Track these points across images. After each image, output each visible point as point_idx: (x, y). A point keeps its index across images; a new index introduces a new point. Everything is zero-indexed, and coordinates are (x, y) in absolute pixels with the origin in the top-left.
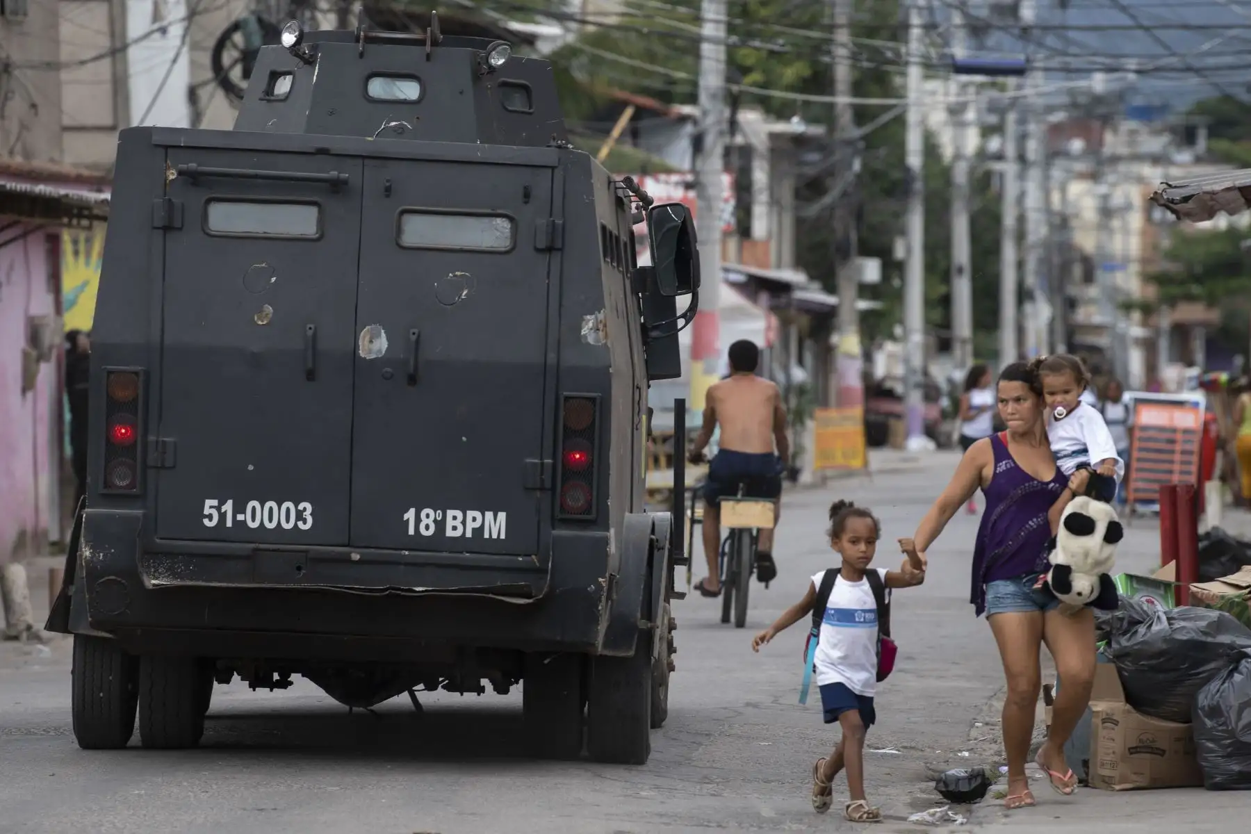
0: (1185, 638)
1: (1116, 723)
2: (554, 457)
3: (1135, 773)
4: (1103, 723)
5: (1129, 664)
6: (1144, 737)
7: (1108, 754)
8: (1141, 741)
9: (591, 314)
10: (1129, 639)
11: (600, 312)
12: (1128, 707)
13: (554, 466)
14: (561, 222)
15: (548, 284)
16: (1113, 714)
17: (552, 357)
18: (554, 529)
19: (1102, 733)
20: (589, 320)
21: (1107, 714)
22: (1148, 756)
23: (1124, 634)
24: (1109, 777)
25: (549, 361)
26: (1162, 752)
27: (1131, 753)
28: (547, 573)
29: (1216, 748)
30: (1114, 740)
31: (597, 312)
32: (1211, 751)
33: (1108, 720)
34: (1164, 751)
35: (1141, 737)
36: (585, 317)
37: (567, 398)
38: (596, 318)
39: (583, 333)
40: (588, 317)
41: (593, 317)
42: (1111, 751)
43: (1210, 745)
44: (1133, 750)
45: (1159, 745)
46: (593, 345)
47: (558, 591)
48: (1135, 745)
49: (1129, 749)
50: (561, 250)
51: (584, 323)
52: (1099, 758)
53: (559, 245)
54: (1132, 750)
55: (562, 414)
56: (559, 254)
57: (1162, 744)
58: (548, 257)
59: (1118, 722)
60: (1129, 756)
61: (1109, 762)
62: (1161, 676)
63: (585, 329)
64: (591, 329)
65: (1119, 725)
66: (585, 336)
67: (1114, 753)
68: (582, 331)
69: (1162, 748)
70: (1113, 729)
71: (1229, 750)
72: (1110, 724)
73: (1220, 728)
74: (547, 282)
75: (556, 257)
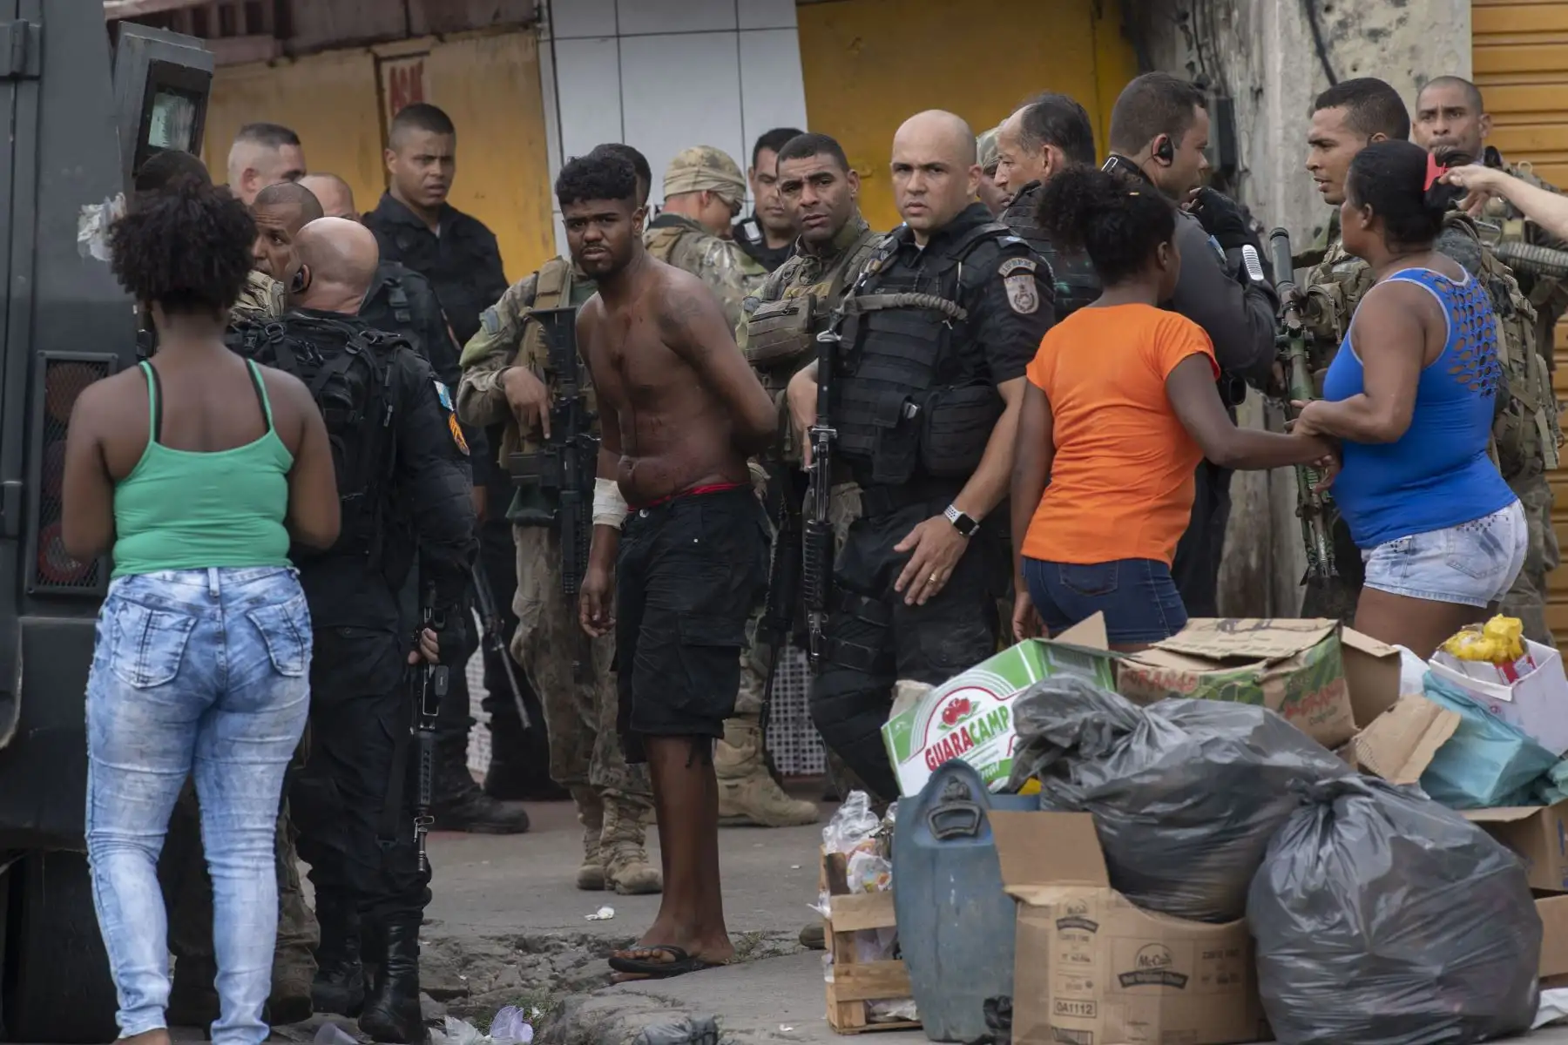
0: (1227, 760)
1: (1093, 927)
2: (24, 474)
3: (1134, 1023)
4: (1060, 928)
5: (1117, 812)
6: (1149, 953)
7: (1079, 987)
8: (1144, 961)
9: (98, 203)
10: (1117, 767)
11: (113, 199)
12: (1116, 895)
13: (24, 493)
14: (38, 26)
15: (13, 143)
16: (1085, 911)
17: (21, 281)
18: (21, 613)
19: (1058, 946)
20: (94, 214)
21: (1070, 911)
22: (1158, 989)
23: (1105, 757)
24: (1079, 1031)
25: (15, 294)
26: (1180, 981)
27: (1124, 985)
28: (11, 698)
29: (1322, 971)
30: (1088, 960)
31: (108, 199)
32: (1303, 976)
33: (1073, 921)
34: (1185, 978)
35: (1144, 953)
36: (84, 208)
37: (52, 363)
38: (107, 211)
39: (81, 238)
40: (91, 208)
41: (101, 207)
42: (1083, 982)
43: (1307, 965)
44: (1129, 980)
45: (1177, 967)
46: (102, 262)
47: (31, 732)
48: (1131, 969)
49: (1121, 977)
50: (37, 79)
51: (82, 220)
52: (1052, 995)
53: (34, 70)
54: (1126, 979)
55: (40, 391)
56: (34, 86)
57: (1181, 965)
58: (12, 90)
59: (1096, 925)
60: (1121, 989)
61: (1080, 1004)
62: (1184, 834)
63: (85, 230)
64: (97, 231)
65: (1099, 929)
66: (85, 244)
67: (1089, 985)
68: (81, 233)
69: (1181, 971)
70: (1086, 939)
71: (1354, 973)
72: (1078, 930)
73: (1334, 932)
74: (11, 139)
75: (28, 92)
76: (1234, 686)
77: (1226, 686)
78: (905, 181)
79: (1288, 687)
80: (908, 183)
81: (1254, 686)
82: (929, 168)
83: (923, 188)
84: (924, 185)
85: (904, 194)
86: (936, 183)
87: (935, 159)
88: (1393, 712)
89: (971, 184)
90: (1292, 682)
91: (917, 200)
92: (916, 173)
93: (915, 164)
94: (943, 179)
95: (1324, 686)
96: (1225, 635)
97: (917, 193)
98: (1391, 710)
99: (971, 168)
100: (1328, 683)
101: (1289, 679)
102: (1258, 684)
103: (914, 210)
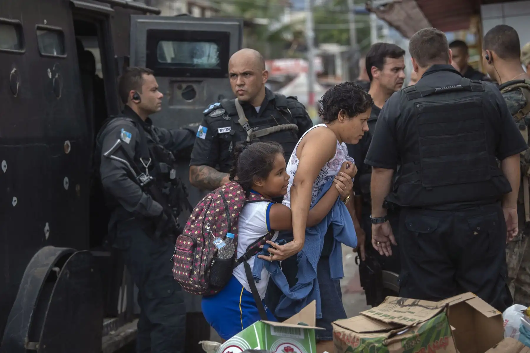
76: (374, 346)
77: (371, 345)
78: (235, 81)
79: (404, 346)
80: (237, 81)
81: (384, 347)
82: (245, 74)
83: (243, 83)
84: (244, 82)
85: (236, 86)
86: (248, 80)
87: (247, 70)
88: (496, 348)
89: (264, 78)
90: (407, 343)
91: (241, 88)
92: (239, 77)
93: (238, 73)
94: (252, 78)
95: (431, 343)
96: (398, 308)
97: (240, 86)
98: (494, 348)
99: (263, 72)
100: (434, 341)
101: (405, 342)
102: (386, 345)
103: (240, 92)
